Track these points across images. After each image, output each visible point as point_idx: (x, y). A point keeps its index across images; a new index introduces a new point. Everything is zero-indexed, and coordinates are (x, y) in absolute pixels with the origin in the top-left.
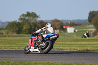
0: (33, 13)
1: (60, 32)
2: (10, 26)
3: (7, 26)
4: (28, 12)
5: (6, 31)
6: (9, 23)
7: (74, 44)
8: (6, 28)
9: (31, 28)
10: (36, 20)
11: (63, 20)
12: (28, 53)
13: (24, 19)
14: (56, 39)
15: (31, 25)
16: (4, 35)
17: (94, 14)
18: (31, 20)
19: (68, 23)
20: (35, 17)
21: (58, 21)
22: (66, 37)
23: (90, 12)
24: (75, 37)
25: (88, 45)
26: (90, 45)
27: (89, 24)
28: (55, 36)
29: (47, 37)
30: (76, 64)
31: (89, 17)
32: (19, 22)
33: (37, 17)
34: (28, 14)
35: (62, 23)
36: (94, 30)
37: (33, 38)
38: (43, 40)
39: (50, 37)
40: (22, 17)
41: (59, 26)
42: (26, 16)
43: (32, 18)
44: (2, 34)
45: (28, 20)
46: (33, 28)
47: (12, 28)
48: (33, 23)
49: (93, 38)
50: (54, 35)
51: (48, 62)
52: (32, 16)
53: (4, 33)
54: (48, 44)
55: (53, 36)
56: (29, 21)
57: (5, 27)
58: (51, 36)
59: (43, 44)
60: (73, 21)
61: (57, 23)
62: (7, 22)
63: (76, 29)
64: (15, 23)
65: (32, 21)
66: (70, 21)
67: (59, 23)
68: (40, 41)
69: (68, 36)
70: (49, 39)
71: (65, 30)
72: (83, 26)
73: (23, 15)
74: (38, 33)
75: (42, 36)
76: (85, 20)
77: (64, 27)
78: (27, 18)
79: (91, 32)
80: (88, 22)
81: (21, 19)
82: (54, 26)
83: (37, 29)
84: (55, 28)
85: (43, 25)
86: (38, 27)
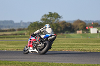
0: (55, 13)
1: (83, 33)
2: (32, 26)
3: (29, 27)
4: (50, 13)
5: (28, 31)
6: (31, 23)
7: (97, 45)
8: (28, 29)
10: (58, 20)
11: (86, 21)
13: (47, 19)
14: (53, 39)
15: (54, 25)
16: (25, 35)
18: (53, 20)
19: (91, 24)
21: (81, 22)
22: (89, 38)
24: (98, 38)
28: (53, 37)
29: (45, 38)
32: (41, 23)
33: (60, 17)
34: (51, 15)
37: (32, 38)
40: (44, 17)
42: (49, 16)
43: (54, 19)
44: (24, 34)
45: (50, 21)
47: (34, 29)
48: (55, 23)
51: (70, 63)
52: (54, 16)
53: (26, 33)
54: (45, 44)
55: (50, 36)
56: (52, 22)
57: (26, 28)
58: (49, 37)
59: (41, 45)
60: (96, 21)
61: (80, 24)
62: (28, 22)
63: (99, 30)
64: (37, 24)
65: (55, 22)
66: (93, 21)
67: (82, 23)
68: (38, 42)
69: (91, 37)
70: (47, 40)
71: (88, 31)
73: (45, 15)
74: (36, 34)
77: (87, 28)
78: (49, 18)
81: (43, 19)
82: (77, 26)
83: (59, 29)
84: (77, 28)
85: (66, 25)
86: (61, 28)
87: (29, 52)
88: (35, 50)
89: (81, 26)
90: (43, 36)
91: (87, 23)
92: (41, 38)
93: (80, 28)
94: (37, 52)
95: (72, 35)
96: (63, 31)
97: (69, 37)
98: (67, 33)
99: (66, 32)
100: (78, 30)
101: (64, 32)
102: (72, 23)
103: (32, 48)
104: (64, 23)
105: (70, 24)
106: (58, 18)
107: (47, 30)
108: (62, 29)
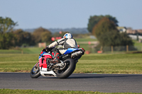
0: (7, 18)
9: (5, 41)
10: (12, 28)
12: (37, 77)
15: (6, 36)
17: (97, 20)
18: (4, 29)
20: (11, 24)
21: (44, 30)
23: (91, 17)
25: (87, 64)
26: (90, 64)
27: (88, 35)
28: (79, 52)
30: (70, 93)
31: (88, 25)
33: (14, 24)
34: (1, 21)
35: (51, 33)
36: (96, 43)
38: (61, 58)
39: (70, 54)
41: (46, 37)
43: (6, 26)
45: (0, 29)
46: (8, 40)
48: (8, 33)
49: (96, 55)
50: (77, 51)
52: (6, 23)
54: (68, 63)
56: (3, 30)
59: (61, 64)
61: (43, 33)
65: (7, 31)
67: (45, 33)
68: (55, 59)
70: (69, 57)
72: (81, 37)
75: (59, 52)
76: (84, 29)
77: (53, 39)
79: (93, 47)
80: (87, 31)
82: (38, 37)
83: (13, 41)
84: (39, 39)
85: (23, 35)
86: (16, 39)
87: (40, 75)
88: (51, 72)
89: (44, 36)
90: (63, 52)
91: (53, 32)
92: (60, 54)
93: (43, 39)
94: (55, 74)
95: (32, 49)
96: (19, 44)
97: (28, 52)
98: (25, 46)
99: (23, 45)
100: (41, 41)
101: (20, 46)
102: (32, 33)
103: (46, 69)
104: (20, 32)
105: (29, 34)
106: (12, 26)
107: (68, 42)
108: (18, 41)
